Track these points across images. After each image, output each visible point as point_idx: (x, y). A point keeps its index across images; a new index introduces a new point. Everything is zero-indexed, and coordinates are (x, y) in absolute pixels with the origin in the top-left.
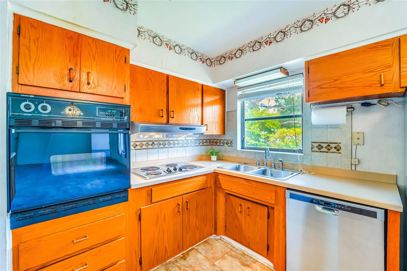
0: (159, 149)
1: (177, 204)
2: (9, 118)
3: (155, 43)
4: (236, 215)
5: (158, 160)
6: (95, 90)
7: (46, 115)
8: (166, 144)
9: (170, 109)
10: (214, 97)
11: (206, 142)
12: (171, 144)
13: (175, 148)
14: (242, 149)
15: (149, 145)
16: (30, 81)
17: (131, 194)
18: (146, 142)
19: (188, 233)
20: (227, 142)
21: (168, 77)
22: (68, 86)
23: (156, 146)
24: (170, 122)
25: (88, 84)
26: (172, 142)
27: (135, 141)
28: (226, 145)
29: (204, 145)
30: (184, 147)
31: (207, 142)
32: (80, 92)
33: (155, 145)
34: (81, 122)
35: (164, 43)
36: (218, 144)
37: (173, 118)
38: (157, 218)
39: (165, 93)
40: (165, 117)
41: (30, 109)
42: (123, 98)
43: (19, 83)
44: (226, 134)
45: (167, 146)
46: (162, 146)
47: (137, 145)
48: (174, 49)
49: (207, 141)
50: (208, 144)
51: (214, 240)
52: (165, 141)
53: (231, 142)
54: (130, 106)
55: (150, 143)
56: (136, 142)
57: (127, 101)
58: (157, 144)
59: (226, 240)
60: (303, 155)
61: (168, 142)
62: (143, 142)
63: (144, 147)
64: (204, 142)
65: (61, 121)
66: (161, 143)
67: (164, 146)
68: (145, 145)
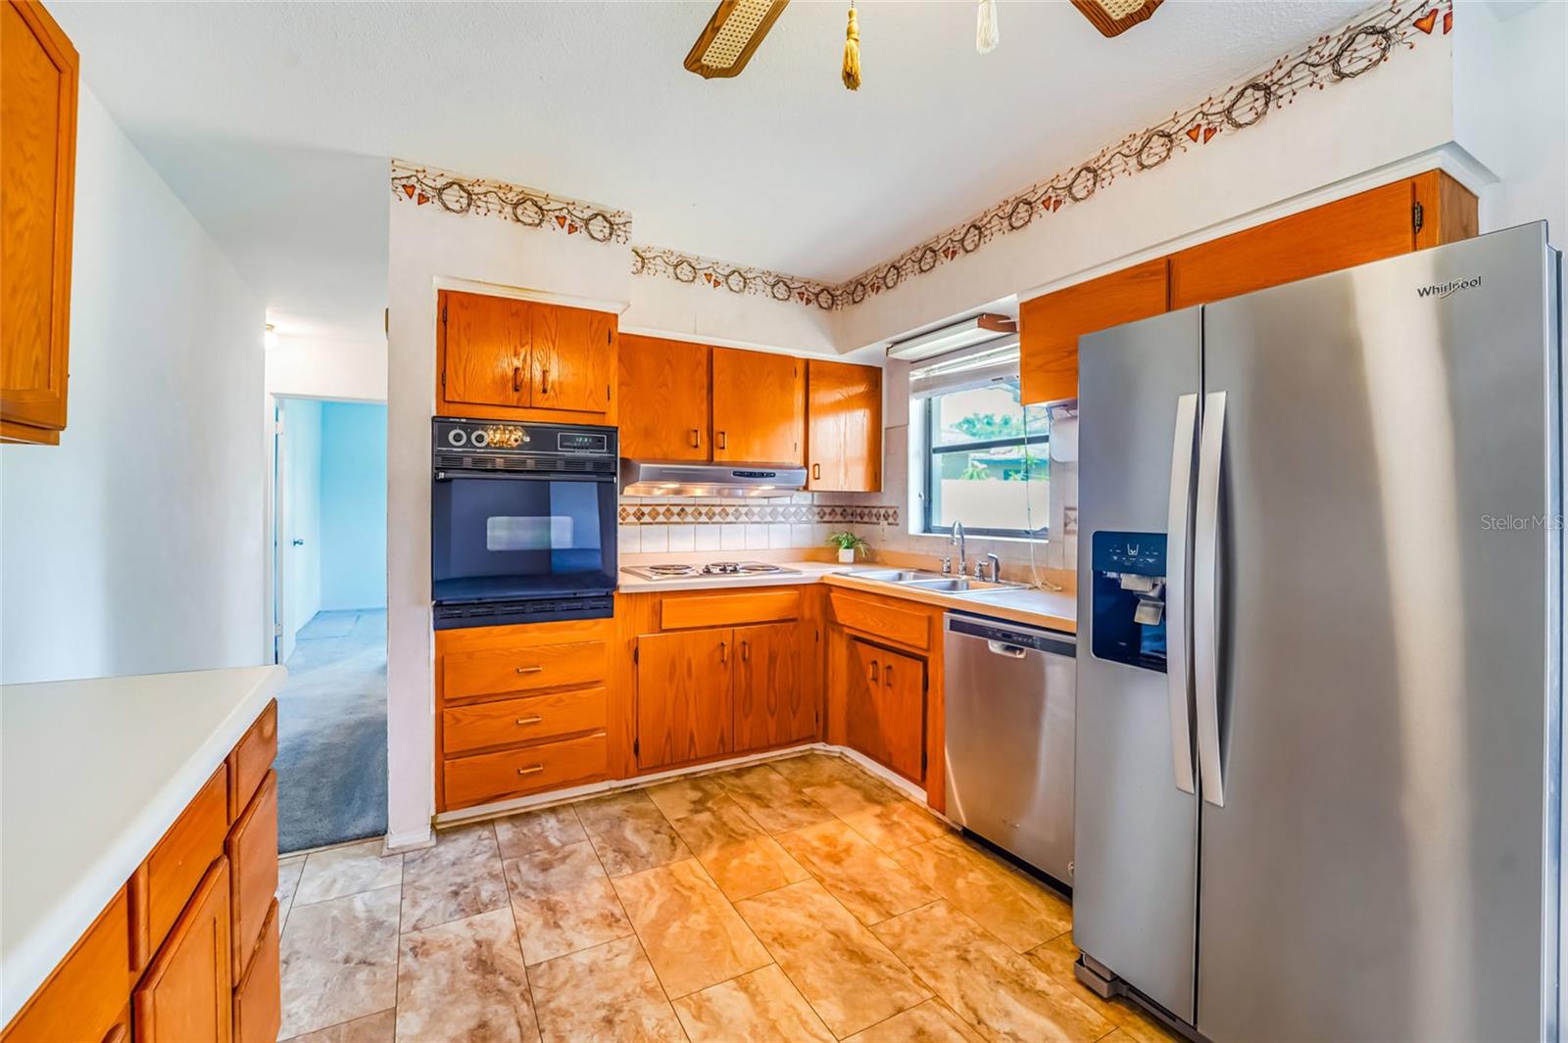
0: (698, 526)
1: (719, 642)
2: (435, 455)
3: (680, 277)
4: (868, 689)
5: (695, 551)
6: (555, 403)
7: (482, 450)
8: (714, 514)
9: (716, 429)
10: (841, 391)
11: (830, 514)
12: (727, 515)
13: (740, 525)
14: (925, 531)
15: (672, 514)
16: (459, 395)
17: (619, 605)
18: (666, 508)
19: (746, 717)
20: (886, 512)
21: (711, 350)
22: (514, 397)
23: (690, 519)
24: (716, 459)
25: (545, 391)
26: (730, 510)
27: (639, 503)
28: (884, 523)
29: (824, 522)
30: (765, 523)
31: (836, 514)
32: (531, 408)
33: (687, 514)
34: (533, 461)
35: (701, 273)
36: (866, 519)
37: (723, 448)
38: (673, 664)
39: (704, 392)
40: (704, 447)
41: (459, 441)
42: (604, 413)
43: (447, 399)
44: (882, 490)
45: (717, 518)
46: (704, 519)
47: (643, 514)
48: (727, 283)
49: (833, 510)
50: (839, 518)
51: (824, 758)
52: (713, 505)
53: (895, 512)
54: (617, 428)
55: (676, 510)
56: (641, 505)
57: (612, 420)
58: (692, 514)
59: (852, 760)
60: (1047, 544)
61: (721, 508)
62: (657, 508)
63: (661, 518)
64: (825, 514)
65: (502, 460)
66: (704, 510)
67: (710, 518)
68: (664, 514)
